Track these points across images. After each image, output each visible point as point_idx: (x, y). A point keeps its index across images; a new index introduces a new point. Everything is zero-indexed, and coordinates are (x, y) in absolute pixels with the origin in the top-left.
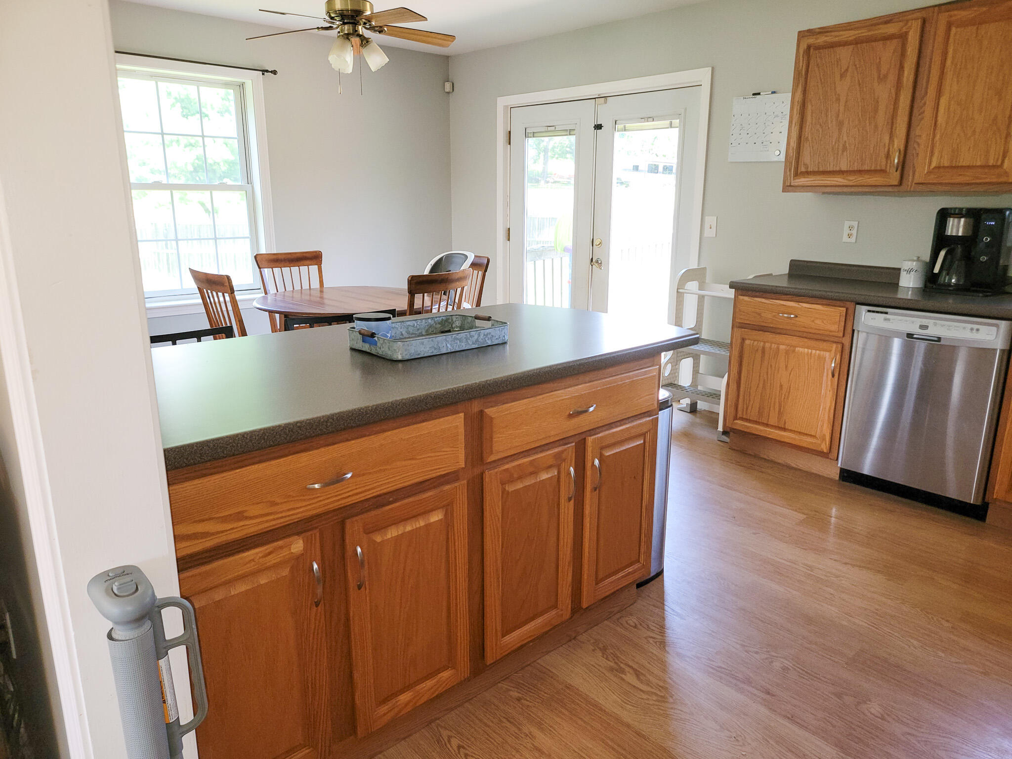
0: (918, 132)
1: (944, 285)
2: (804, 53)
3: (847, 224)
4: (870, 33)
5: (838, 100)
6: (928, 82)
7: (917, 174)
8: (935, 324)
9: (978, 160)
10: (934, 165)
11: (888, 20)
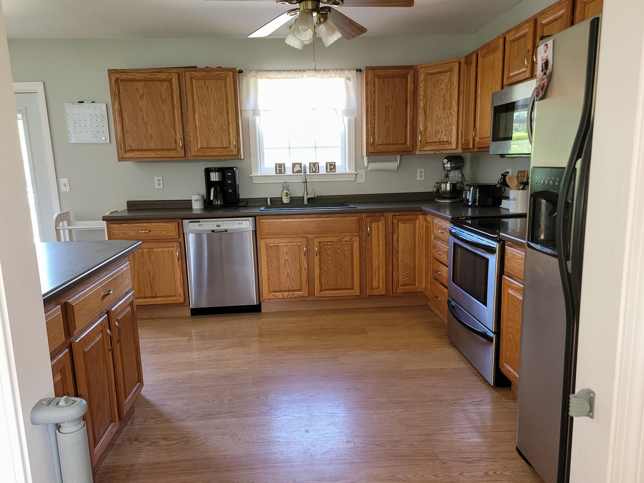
0: (188, 130)
1: (215, 205)
2: (115, 81)
3: (156, 178)
4: (152, 77)
5: (141, 110)
6: (187, 105)
7: (192, 152)
8: (223, 224)
9: (219, 145)
10: (199, 147)
11: (160, 71)
